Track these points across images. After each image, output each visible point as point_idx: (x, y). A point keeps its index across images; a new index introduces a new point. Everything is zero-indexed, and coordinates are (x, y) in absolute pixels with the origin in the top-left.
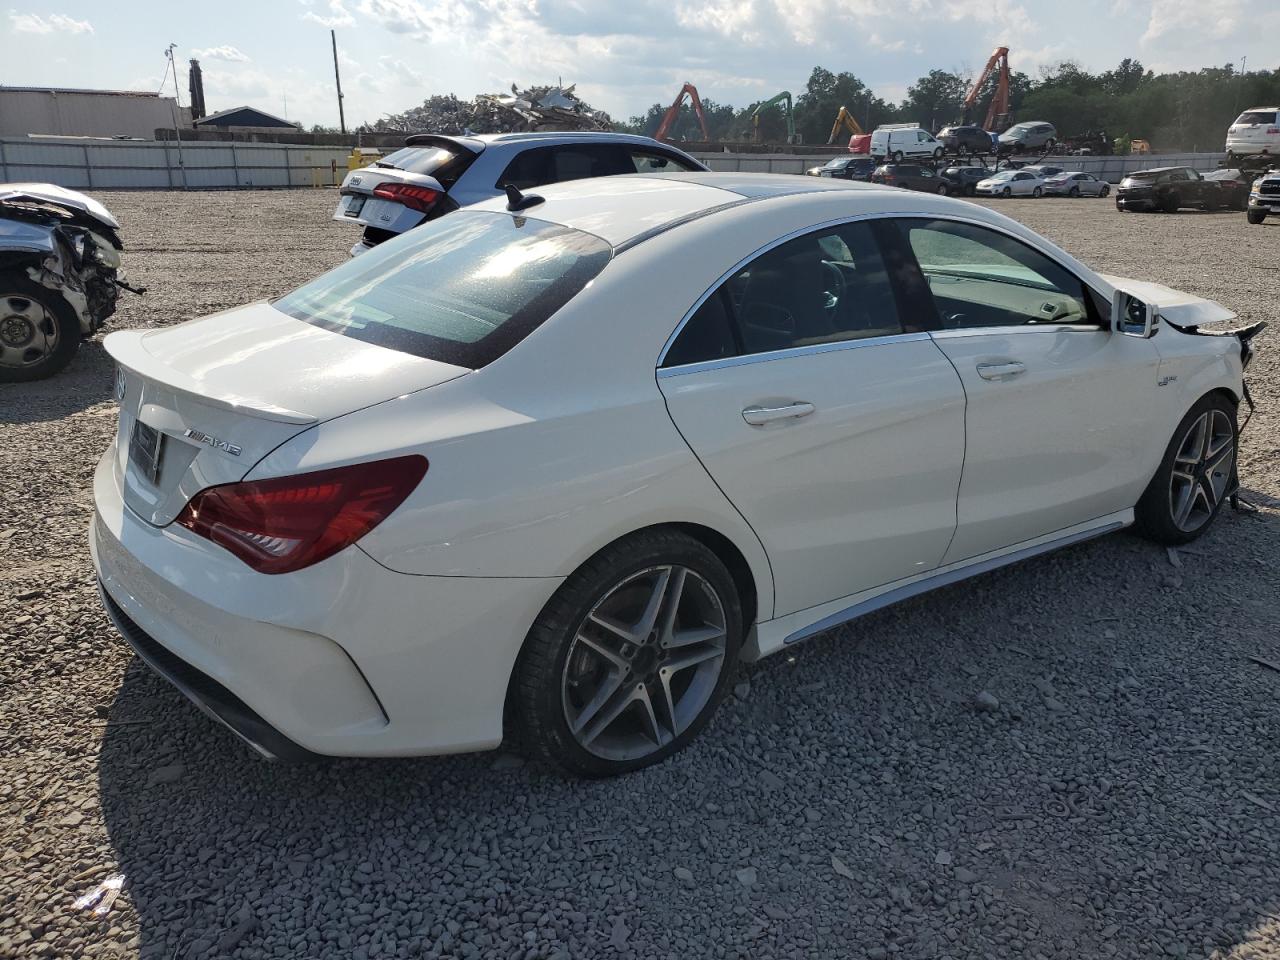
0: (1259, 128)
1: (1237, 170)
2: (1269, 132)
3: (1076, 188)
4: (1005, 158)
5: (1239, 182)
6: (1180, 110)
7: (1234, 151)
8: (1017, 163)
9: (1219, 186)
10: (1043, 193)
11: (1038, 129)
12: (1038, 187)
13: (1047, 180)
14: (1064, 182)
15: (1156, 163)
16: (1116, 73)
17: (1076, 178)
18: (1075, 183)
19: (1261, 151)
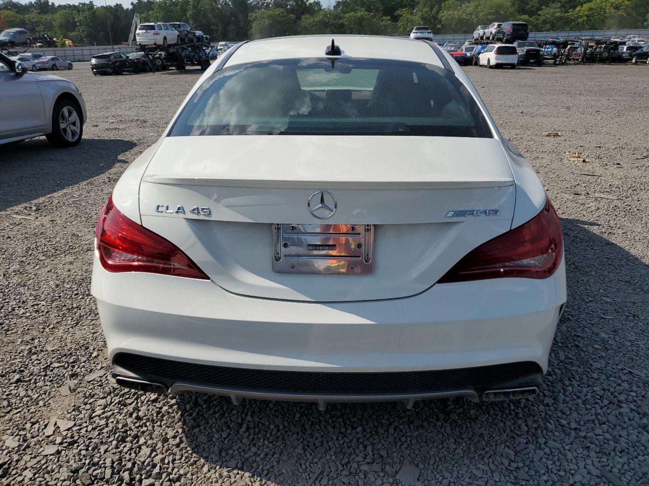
0: (148, 32)
1: (143, 53)
2: (154, 34)
3: (55, 65)
4: (6, 50)
5: (143, 59)
6: (78, 24)
7: (142, 44)
8: (14, 52)
9: (136, 61)
10: (38, 68)
11: (19, 32)
12: (34, 65)
13: (36, 61)
14: (47, 62)
15: (104, 50)
16: (35, 3)
17: (53, 59)
18: (53, 62)
19: (153, 43)
